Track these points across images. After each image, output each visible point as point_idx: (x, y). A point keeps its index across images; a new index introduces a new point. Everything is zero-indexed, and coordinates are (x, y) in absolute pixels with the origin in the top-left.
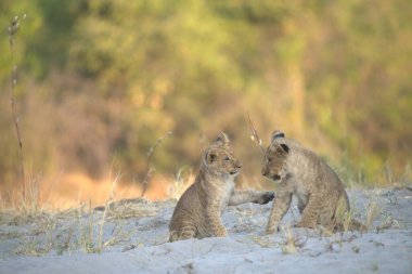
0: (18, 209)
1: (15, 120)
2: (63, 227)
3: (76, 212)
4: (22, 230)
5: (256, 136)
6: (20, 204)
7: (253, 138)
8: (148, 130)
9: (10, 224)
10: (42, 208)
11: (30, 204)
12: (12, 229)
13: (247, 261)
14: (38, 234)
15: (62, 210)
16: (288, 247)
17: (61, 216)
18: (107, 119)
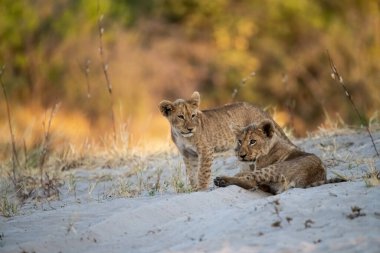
0: (110, 153)
1: (104, 67)
2: (154, 169)
3: (166, 154)
4: (115, 172)
5: (337, 74)
6: (112, 148)
7: (333, 75)
8: (235, 71)
9: (103, 167)
10: (134, 151)
11: (122, 148)
12: (106, 171)
13: (331, 195)
14: (130, 176)
15: (153, 152)
16: (371, 180)
17: (151, 158)
18: (193, 61)
